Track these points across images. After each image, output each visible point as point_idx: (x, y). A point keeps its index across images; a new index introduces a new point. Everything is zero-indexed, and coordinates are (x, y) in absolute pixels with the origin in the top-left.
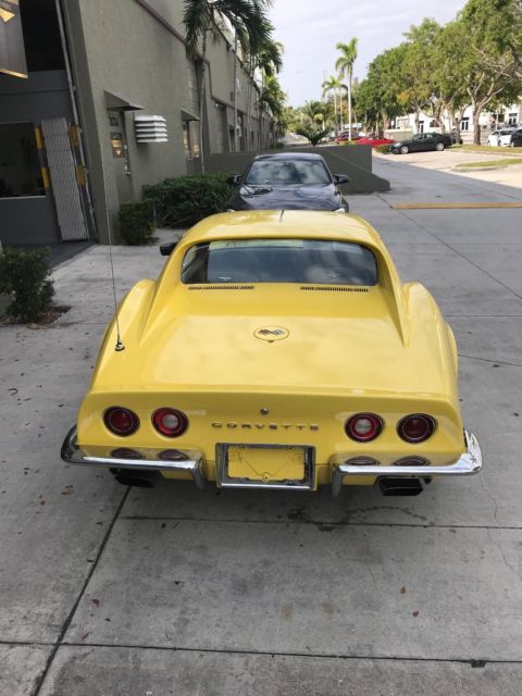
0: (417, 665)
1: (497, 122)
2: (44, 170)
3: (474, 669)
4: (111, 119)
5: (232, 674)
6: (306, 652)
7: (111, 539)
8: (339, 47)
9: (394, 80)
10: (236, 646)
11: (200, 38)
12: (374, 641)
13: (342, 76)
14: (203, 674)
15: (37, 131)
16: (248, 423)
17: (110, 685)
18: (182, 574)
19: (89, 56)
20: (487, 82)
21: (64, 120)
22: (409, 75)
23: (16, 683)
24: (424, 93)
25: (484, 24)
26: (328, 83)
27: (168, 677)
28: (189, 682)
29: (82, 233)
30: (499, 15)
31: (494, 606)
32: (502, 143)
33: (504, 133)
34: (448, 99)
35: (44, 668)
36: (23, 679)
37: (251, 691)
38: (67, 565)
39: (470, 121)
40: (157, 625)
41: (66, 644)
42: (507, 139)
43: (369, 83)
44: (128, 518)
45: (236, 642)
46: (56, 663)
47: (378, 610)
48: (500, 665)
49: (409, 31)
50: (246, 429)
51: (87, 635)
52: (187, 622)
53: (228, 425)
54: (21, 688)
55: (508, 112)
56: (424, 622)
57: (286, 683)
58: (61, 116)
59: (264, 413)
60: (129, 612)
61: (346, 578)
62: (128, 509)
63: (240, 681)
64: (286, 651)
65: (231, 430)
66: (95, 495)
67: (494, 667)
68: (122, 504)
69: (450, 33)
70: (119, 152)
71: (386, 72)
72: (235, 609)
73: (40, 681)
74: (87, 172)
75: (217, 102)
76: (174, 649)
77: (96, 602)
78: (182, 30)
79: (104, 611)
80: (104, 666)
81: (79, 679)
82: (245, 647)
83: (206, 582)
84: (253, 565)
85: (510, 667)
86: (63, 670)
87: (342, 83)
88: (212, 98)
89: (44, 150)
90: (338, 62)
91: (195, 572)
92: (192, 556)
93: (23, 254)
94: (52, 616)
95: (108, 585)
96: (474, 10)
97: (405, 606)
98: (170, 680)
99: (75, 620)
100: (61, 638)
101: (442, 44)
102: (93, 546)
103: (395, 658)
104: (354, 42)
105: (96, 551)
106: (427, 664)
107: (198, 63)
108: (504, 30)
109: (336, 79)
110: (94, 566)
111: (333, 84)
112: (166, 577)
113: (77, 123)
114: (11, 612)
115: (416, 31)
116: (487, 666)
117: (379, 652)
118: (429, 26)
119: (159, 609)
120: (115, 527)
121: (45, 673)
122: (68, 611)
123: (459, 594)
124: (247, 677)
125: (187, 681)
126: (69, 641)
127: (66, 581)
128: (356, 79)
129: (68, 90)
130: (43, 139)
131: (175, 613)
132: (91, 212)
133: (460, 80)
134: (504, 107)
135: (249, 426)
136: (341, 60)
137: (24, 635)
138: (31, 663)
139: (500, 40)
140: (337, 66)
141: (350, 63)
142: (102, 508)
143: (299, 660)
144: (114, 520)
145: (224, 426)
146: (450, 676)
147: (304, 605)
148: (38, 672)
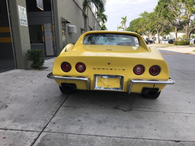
0: (157, 141)
1: (164, 39)
2: (43, 37)
3: (176, 143)
4: (62, 25)
5: (98, 141)
6: (121, 137)
7: (59, 111)
8: (122, 18)
9: (136, 26)
10: (99, 135)
11: (87, 9)
12: (143, 135)
13: (122, 26)
14: (88, 140)
15: (42, 26)
16: (104, 68)
17: (58, 141)
18: (81, 119)
19: (58, 8)
20: (161, 27)
21: (50, 24)
22: (140, 25)
23: (28, 140)
24: (145, 30)
25: (161, 11)
26: (119, 27)
27: (77, 140)
28: (84, 142)
29: (52, 54)
30: (165, 9)
31: (180, 129)
32: (166, 43)
33: (166, 41)
34: (151, 31)
35: (37, 137)
36: (30, 139)
37: (104, 145)
38: (45, 115)
39: (157, 39)
40: (73, 129)
41: (44, 132)
42: (167, 42)
43: (130, 27)
44: (64, 106)
45: (99, 134)
46: (41, 136)
47: (143, 129)
48: (185, 142)
49: (141, 14)
50: (103, 70)
51: (51, 130)
52: (83, 129)
53: (98, 68)
54: (29, 141)
55: (166, 37)
56: (158, 132)
57: (115, 143)
58: (49, 23)
59: (109, 64)
60: (64, 126)
61: (132, 121)
62: (64, 104)
63: (100, 142)
64: (115, 136)
65: (98, 70)
66: (54, 102)
67: (183, 143)
68: (62, 104)
69: (151, 14)
70: (64, 34)
71: (134, 24)
72: (98, 127)
73: (35, 140)
74: (55, 37)
75: (90, 28)
76: (79, 134)
77: (54, 123)
78: (82, 7)
79: (57, 125)
80: (57, 137)
81: (48, 140)
82: (102, 135)
83: (89, 120)
84: (103, 118)
85: (188, 143)
86: (43, 137)
87: (122, 27)
88: (89, 26)
89: (44, 31)
90: (122, 22)
91: (85, 118)
92: (84, 115)
93: (36, 50)
94: (40, 125)
95: (58, 120)
96: (158, 8)
97: (152, 128)
98: (77, 141)
99: (47, 127)
100: (43, 131)
101: (149, 17)
102: (54, 112)
103: (150, 139)
104: (126, 17)
105: (54, 113)
106: (161, 141)
107: (85, 17)
108: (166, 13)
109: (121, 26)
110: (54, 116)
111: (120, 28)
112: (76, 119)
113: (53, 24)
114: (28, 124)
115: (142, 14)
116: (180, 142)
117: (144, 138)
118: (146, 13)
119: (74, 126)
120: (60, 108)
121: (37, 138)
122: (46, 125)
123: (169, 126)
124: (102, 141)
125: (83, 142)
126: (46, 131)
127: (45, 118)
128: (126, 27)
129: (52, 16)
130: (44, 29)
131: (79, 127)
132: (55, 48)
133: (154, 26)
134: (166, 35)
135: (104, 69)
136: (122, 21)
137: (31, 129)
138: (33, 135)
139: (165, 15)
140: (121, 23)
141: (125, 22)
142: (56, 104)
143: (119, 138)
144: (60, 107)
145: (97, 69)
146: (169, 144)
147: (120, 127)
148: (35, 137)
